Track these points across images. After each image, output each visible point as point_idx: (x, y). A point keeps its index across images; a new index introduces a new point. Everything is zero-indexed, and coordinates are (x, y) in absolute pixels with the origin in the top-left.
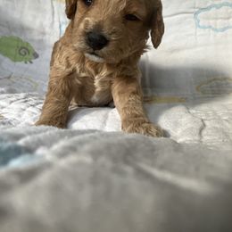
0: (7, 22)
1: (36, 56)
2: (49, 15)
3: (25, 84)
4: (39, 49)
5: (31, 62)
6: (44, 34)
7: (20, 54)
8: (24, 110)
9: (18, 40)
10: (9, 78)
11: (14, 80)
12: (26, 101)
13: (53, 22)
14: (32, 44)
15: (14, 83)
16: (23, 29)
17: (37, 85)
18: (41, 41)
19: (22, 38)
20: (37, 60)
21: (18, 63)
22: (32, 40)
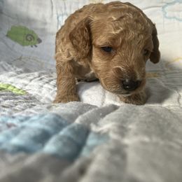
0: (17, 15)
1: (40, 41)
2: (49, 10)
3: (34, 64)
4: (42, 36)
5: (36, 46)
6: (45, 23)
7: (27, 40)
8: (42, 87)
9: (25, 29)
10: (20, 59)
11: (25, 61)
12: (41, 79)
13: (52, 15)
14: (36, 32)
15: (25, 63)
16: (29, 20)
17: (42, 64)
18: (43, 30)
19: (28, 27)
20: (41, 44)
21: (26, 47)
22: (36, 29)
